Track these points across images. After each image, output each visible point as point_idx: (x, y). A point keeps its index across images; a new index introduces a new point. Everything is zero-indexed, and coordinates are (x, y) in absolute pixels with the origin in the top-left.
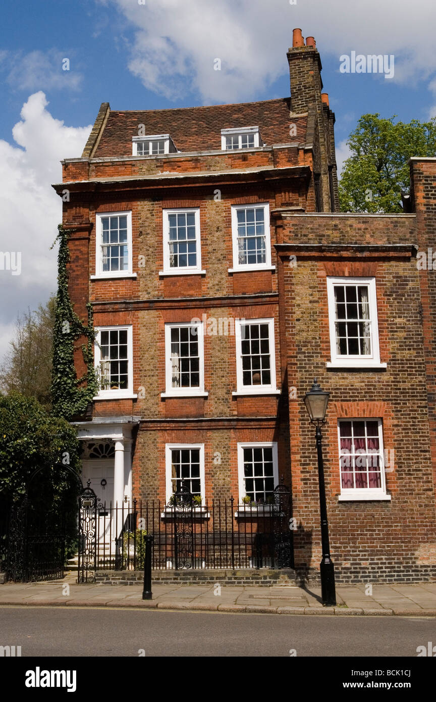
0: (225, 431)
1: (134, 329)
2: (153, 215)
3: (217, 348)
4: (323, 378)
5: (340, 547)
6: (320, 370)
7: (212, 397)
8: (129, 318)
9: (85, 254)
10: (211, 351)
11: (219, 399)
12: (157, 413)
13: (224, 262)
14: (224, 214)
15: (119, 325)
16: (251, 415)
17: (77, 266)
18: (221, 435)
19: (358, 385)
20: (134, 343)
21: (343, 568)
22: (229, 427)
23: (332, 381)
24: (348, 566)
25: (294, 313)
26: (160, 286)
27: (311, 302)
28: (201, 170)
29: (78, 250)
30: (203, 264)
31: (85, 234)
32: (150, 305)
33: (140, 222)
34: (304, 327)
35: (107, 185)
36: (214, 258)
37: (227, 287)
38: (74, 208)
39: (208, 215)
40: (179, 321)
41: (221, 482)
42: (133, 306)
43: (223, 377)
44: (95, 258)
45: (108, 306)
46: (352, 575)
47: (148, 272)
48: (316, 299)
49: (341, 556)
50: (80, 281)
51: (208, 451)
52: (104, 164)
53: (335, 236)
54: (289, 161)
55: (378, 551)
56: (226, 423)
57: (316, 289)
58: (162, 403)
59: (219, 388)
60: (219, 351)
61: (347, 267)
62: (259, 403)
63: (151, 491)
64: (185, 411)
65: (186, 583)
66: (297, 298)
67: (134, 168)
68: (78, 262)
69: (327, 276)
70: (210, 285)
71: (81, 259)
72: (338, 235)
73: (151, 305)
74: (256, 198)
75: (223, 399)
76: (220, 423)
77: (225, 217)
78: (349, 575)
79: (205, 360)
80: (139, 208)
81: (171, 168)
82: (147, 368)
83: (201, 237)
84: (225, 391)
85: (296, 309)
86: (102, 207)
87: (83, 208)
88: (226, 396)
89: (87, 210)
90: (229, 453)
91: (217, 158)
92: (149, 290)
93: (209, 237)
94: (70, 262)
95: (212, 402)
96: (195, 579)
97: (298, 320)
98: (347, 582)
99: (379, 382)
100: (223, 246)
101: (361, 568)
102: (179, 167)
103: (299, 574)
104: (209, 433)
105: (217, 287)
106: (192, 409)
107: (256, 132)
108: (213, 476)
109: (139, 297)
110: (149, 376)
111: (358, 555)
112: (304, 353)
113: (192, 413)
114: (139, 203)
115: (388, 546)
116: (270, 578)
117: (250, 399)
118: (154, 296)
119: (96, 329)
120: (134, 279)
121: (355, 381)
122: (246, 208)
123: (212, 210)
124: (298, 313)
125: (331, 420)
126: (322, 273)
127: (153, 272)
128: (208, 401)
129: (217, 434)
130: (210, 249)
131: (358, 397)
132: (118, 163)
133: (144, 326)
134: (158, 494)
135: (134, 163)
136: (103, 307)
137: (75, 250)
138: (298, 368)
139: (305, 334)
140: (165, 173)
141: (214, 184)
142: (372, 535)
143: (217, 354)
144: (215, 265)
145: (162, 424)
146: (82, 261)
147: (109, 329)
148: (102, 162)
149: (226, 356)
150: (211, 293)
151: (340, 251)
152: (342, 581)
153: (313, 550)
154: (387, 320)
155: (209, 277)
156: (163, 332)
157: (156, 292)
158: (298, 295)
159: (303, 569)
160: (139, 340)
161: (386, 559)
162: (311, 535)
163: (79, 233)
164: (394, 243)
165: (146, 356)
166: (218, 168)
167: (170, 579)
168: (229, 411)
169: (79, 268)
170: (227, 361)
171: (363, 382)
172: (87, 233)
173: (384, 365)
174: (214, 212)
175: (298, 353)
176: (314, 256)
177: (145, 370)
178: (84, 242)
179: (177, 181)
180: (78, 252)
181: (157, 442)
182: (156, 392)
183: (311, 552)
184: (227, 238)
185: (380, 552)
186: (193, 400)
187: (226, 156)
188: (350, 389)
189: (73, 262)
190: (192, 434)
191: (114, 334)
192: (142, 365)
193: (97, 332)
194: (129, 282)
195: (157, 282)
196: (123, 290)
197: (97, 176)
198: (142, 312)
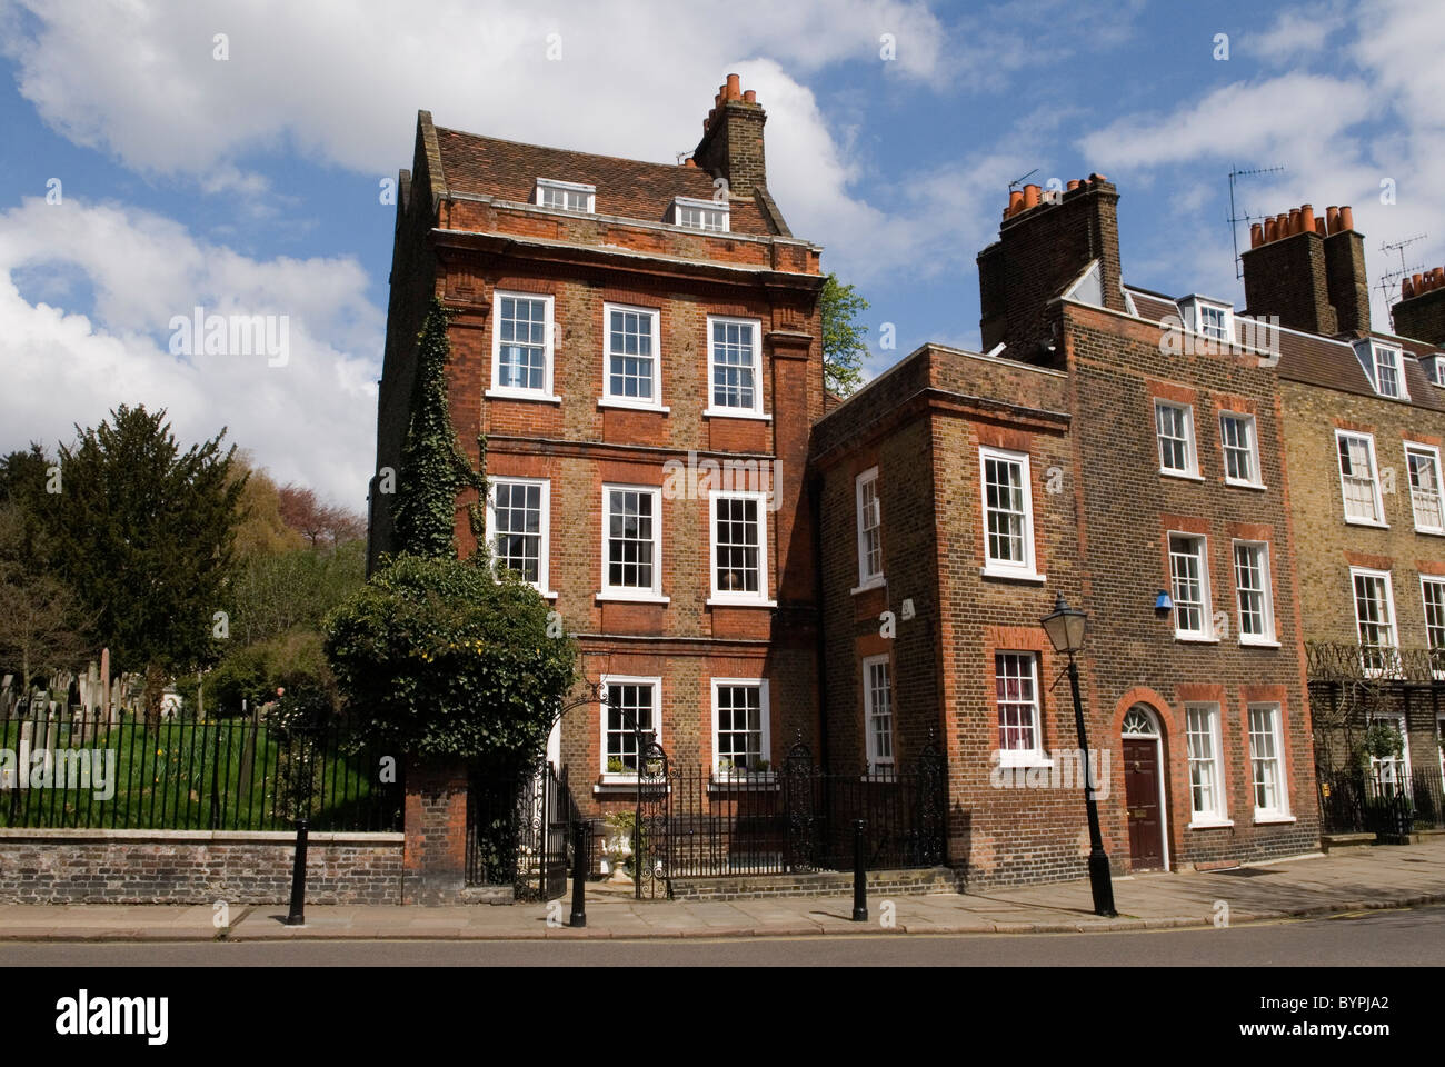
0: (694, 658)
1: (552, 487)
2: (589, 309)
3: (683, 529)
4: (978, 590)
5: (1001, 834)
6: (974, 577)
7: (675, 605)
8: (546, 467)
9: (476, 353)
10: (673, 534)
11: (684, 609)
12: (587, 624)
13: (696, 398)
14: (697, 326)
15: (530, 477)
16: (732, 637)
17: (462, 371)
18: (687, 664)
19: (1016, 603)
20: (552, 509)
21: (1005, 864)
22: (699, 653)
23: (987, 594)
24: (1010, 860)
25: (944, 492)
26: (598, 423)
27: (962, 478)
28: (665, 252)
29: (465, 345)
30: (664, 397)
31: (475, 320)
32: (581, 450)
33: (569, 315)
34: (956, 514)
35: (525, 248)
36: (681, 389)
37: (700, 437)
38: (460, 275)
39: (673, 323)
40: (626, 480)
41: (687, 737)
42: (553, 448)
43: (691, 574)
44: (490, 363)
45: (512, 444)
46: (1015, 873)
47: (579, 397)
48: (968, 475)
49: (1002, 846)
50: (468, 396)
51: (668, 688)
52: (513, 213)
53: (986, 387)
54: (795, 264)
55: (1041, 838)
56: (696, 647)
57: (969, 461)
58: (596, 611)
59: (685, 592)
60: (685, 535)
61: (1001, 434)
62: (744, 617)
63: (577, 751)
64: (633, 624)
65: (811, 894)
66: (948, 470)
67: (560, 229)
68: (463, 364)
69: (981, 444)
70: (675, 431)
71: (469, 360)
72: (990, 387)
73: (583, 450)
74: (744, 309)
75: (690, 610)
76: (687, 647)
77: (698, 330)
78: (1011, 873)
79: (663, 547)
80: (568, 293)
81: (619, 239)
82: (573, 551)
83: (662, 355)
84: (694, 597)
85: (946, 486)
86: (506, 281)
87: (475, 276)
88: (695, 605)
89: (480, 282)
90: (698, 693)
91: (689, 238)
92: (580, 427)
93: (674, 357)
94: (450, 363)
95: (675, 613)
96: (823, 887)
97: (949, 502)
98: (1009, 883)
99: (1037, 601)
100: (694, 373)
101: (1024, 863)
102: (632, 241)
103: (958, 874)
104: (670, 661)
105: (684, 435)
106: (643, 622)
107: (725, 212)
108: (674, 729)
109: (563, 435)
110: (576, 564)
111: (1020, 845)
112: (956, 551)
113: (645, 628)
114: (567, 285)
115: (1051, 831)
116: (923, 882)
117: (732, 611)
118: (587, 438)
119: (490, 479)
120: (556, 405)
121: (1011, 596)
122: (727, 321)
123: (679, 316)
124: (949, 492)
125: (988, 651)
126: (974, 438)
127: (587, 398)
128: (668, 611)
129: (680, 663)
130: (675, 374)
131: (1014, 619)
132: (536, 216)
133: (570, 483)
134: (588, 755)
135: (561, 220)
136: (505, 444)
137: (461, 344)
138: (950, 572)
139: (957, 524)
140: (609, 245)
141: (691, 277)
142: (1034, 816)
143: (684, 539)
144: (683, 402)
145: (597, 643)
146: (471, 364)
147: (512, 482)
148: (511, 210)
149: (695, 543)
150: (676, 444)
151: (995, 410)
152: (1004, 883)
153: (972, 839)
154: (1042, 516)
155: (673, 419)
156: (598, 496)
157: (591, 431)
158: (948, 465)
159: (961, 866)
160: (561, 505)
161: (1049, 849)
162: (970, 817)
163: (469, 317)
164: (1047, 409)
165: (572, 531)
166: (691, 255)
167: (789, 888)
168: (699, 628)
169: (465, 375)
170: (698, 551)
171: (1020, 599)
172: (482, 318)
173: (1043, 578)
174: (682, 320)
175: (950, 551)
176: (968, 413)
177: (570, 555)
178: (475, 332)
179: (636, 262)
180: (465, 348)
181: (587, 672)
182: (587, 591)
183: (970, 842)
184: (700, 362)
185: (1042, 840)
186: (646, 608)
187: (704, 239)
188: (1007, 609)
189: (456, 363)
190: (644, 661)
191: (519, 490)
192: (564, 545)
193: (491, 485)
194: (549, 410)
195: (594, 416)
196: (537, 422)
197: (499, 229)
198: (568, 460)
